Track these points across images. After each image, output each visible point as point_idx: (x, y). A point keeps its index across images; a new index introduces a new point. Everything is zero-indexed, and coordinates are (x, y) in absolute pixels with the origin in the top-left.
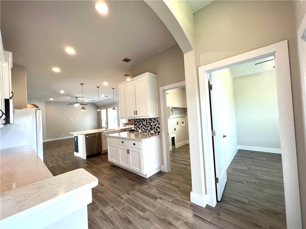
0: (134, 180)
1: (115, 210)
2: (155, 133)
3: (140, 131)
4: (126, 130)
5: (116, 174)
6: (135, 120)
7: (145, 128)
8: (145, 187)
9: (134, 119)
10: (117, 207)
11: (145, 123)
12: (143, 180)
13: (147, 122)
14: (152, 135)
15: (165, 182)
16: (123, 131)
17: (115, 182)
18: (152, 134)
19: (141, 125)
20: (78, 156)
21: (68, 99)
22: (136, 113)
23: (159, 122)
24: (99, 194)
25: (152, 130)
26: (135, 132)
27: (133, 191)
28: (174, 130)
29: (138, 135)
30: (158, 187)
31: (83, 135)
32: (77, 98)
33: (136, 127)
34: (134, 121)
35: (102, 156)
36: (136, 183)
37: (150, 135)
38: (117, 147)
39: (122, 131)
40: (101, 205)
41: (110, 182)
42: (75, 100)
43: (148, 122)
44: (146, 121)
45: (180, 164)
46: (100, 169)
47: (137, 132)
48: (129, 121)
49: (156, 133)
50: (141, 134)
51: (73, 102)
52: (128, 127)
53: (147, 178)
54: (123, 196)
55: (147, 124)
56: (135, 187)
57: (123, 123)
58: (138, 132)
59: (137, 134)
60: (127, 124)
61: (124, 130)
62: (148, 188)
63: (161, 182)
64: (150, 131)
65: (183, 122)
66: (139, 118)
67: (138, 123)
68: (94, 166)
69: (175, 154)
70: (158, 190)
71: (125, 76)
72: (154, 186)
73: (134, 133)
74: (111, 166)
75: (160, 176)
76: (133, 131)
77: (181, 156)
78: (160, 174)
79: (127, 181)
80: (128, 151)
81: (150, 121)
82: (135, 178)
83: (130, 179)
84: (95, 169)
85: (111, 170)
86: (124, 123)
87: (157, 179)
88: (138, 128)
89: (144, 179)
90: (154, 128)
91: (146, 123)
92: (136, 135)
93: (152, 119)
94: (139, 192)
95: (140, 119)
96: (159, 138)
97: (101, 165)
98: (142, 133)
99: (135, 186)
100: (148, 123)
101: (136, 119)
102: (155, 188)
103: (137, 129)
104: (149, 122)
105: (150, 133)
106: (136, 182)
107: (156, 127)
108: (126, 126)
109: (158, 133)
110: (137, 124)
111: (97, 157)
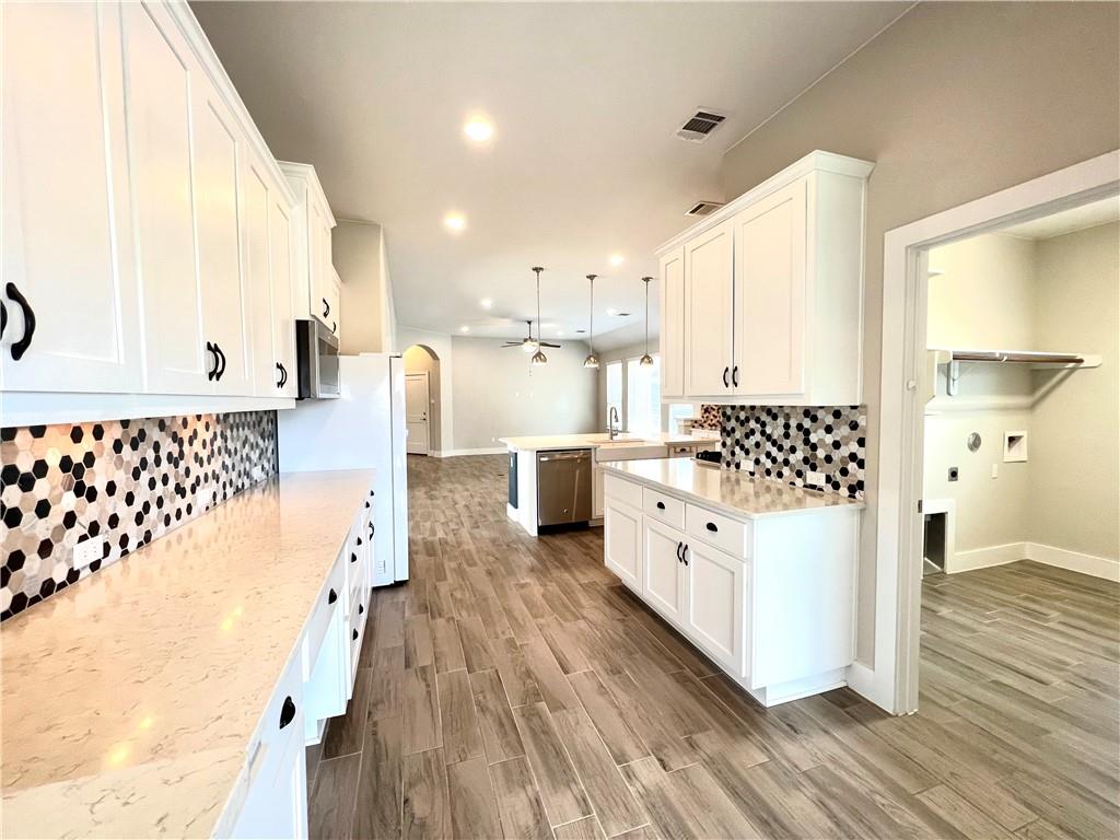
0: (700, 696)
1: (589, 823)
2: (829, 488)
3: (748, 465)
4: (688, 449)
5: (627, 634)
6: (729, 412)
7: (774, 451)
8: (749, 757)
9: (724, 407)
10: (601, 812)
11: (776, 429)
12: (744, 714)
13: (787, 426)
14: (813, 495)
15: (880, 776)
16: (676, 454)
17: (615, 671)
18: (813, 487)
19: (757, 437)
20: (515, 520)
21: (505, 328)
22: (731, 376)
23: (864, 431)
24: (543, 705)
25: (814, 468)
26: (724, 465)
27: (686, 758)
28: (947, 475)
29: (738, 481)
30: (833, 796)
31: (532, 450)
32: (529, 323)
33: (729, 441)
34: (724, 414)
35: (588, 538)
36: (710, 718)
37: (799, 492)
38: (640, 523)
39: (672, 450)
40: (542, 771)
41: (596, 662)
42: (523, 331)
43: (793, 423)
44: (781, 421)
45: (983, 686)
46: (573, 592)
47: (733, 466)
48: (706, 411)
49: (836, 486)
50: (752, 481)
51: (518, 339)
52: (699, 435)
53: (764, 708)
54: (637, 764)
55: (787, 436)
56: (700, 738)
57: (679, 417)
58: (738, 466)
59: (733, 477)
60: (695, 424)
61: (681, 450)
62: (770, 773)
63: (849, 761)
64: (799, 474)
65: (1012, 439)
66: (748, 403)
67: (742, 424)
68: (556, 573)
69: (944, 611)
70: (832, 816)
71: (692, 212)
72: (804, 773)
73: (718, 468)
74: (612, 589)
75: (842, 723)
76: (715, 457)
77: (990, 629)
78: (843, 706)
79: (665, 682)
80: (682, 552)
81: (807, 423)
82: (706, 681)
83: (682, 680)
84: (553, 584)
85: (607, 609)
86: (685, 421)
87: (826, 732)
88: (737, 449)
89: (750, 709)
90: (828, 459)
91: (781, 431)
92: (728, 478)
93: (820, 414)
94: (717, 774)
95: (753, 408)
96: (856, 518)
97: (577, 574)
98: (757, 476)
99: (703, 729)
100: (793, 431)
101: (733, 407)
102: (812, 791)
103: (733, 454)
104: (800, 427)
105: (799, 482)
106: (709, 712)
107: (836, 455)
108: (690, 433)
109: (852, 489)
110: (733, 430)
111: (570, 537)
